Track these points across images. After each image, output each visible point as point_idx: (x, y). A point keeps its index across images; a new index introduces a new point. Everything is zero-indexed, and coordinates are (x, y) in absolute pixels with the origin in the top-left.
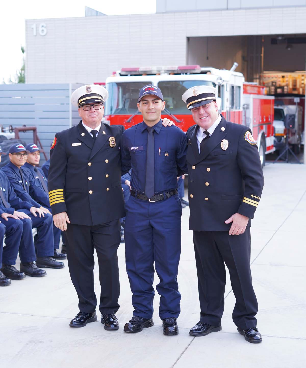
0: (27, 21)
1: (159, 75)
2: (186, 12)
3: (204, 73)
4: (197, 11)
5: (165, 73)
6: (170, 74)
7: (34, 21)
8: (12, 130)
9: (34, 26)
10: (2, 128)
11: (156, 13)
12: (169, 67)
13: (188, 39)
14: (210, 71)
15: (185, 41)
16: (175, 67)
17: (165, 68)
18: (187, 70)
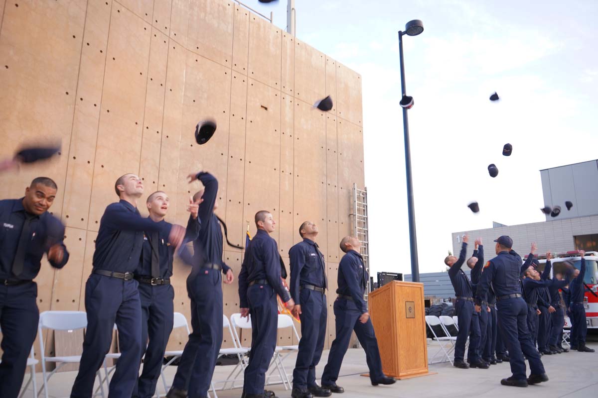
0: (453, 234)
1: (554, 258)
2: (571, 219)
3: (589, 255)
4: (580, 217)
5: (557, 257)
6: (561, 257)
7: (458, 233)
8: (451, 300)
9: (458, 237)
10: (444, 300)
11: (547, 221)
12: (560, 253)
13: (575, 237)
14: (593, 254)
15: (572, 239)
16: (565, 252)
17: (556, 253)
18: (575, 253)
